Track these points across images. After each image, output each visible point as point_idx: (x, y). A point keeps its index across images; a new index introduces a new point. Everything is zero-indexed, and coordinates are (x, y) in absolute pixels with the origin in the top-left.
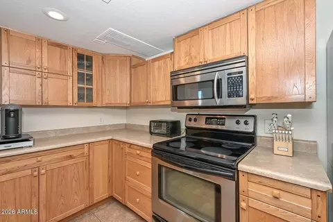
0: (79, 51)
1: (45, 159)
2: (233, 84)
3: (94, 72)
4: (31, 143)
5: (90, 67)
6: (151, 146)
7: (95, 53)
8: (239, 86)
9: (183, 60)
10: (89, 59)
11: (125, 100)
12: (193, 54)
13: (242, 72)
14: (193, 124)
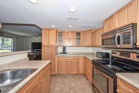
0: (77, 32)
1: (69, 58)
2: (126, 38)
3: (81, 37)
4: (67, 54)
5: (80, 35)
6: (92, 60)
7: (81, 31)
8: (129, 39)
9: (107, 29)
10: (80, 33)
11: (90, 45)
12: (111, 26)
13: (130, 32)
14: (114, 55)
